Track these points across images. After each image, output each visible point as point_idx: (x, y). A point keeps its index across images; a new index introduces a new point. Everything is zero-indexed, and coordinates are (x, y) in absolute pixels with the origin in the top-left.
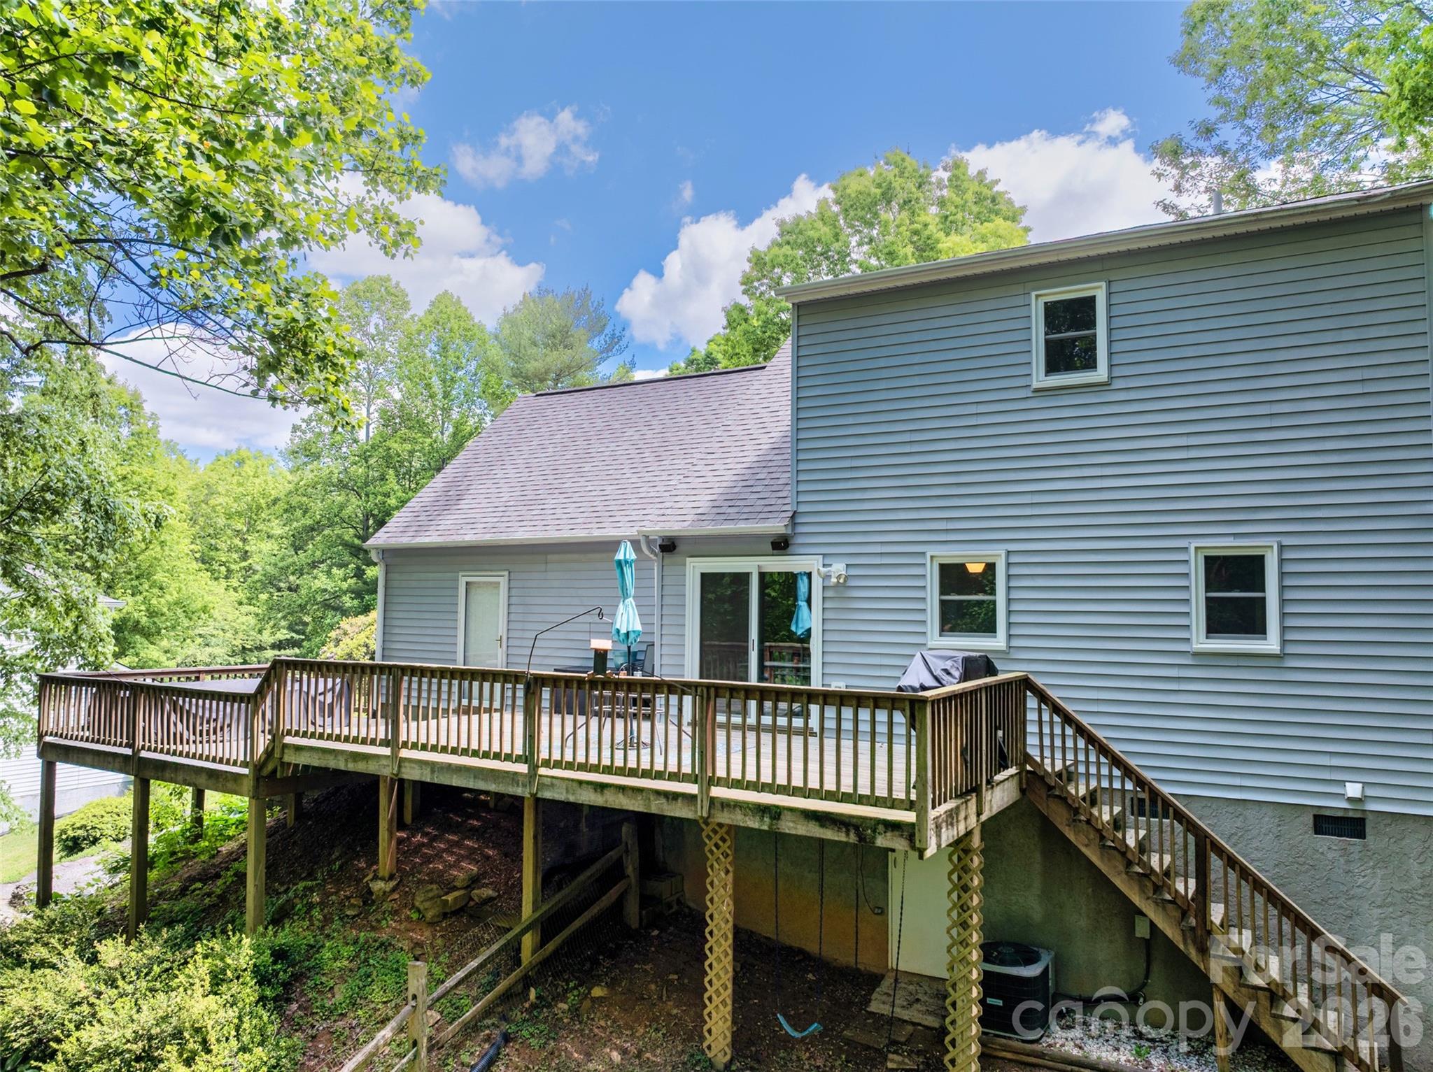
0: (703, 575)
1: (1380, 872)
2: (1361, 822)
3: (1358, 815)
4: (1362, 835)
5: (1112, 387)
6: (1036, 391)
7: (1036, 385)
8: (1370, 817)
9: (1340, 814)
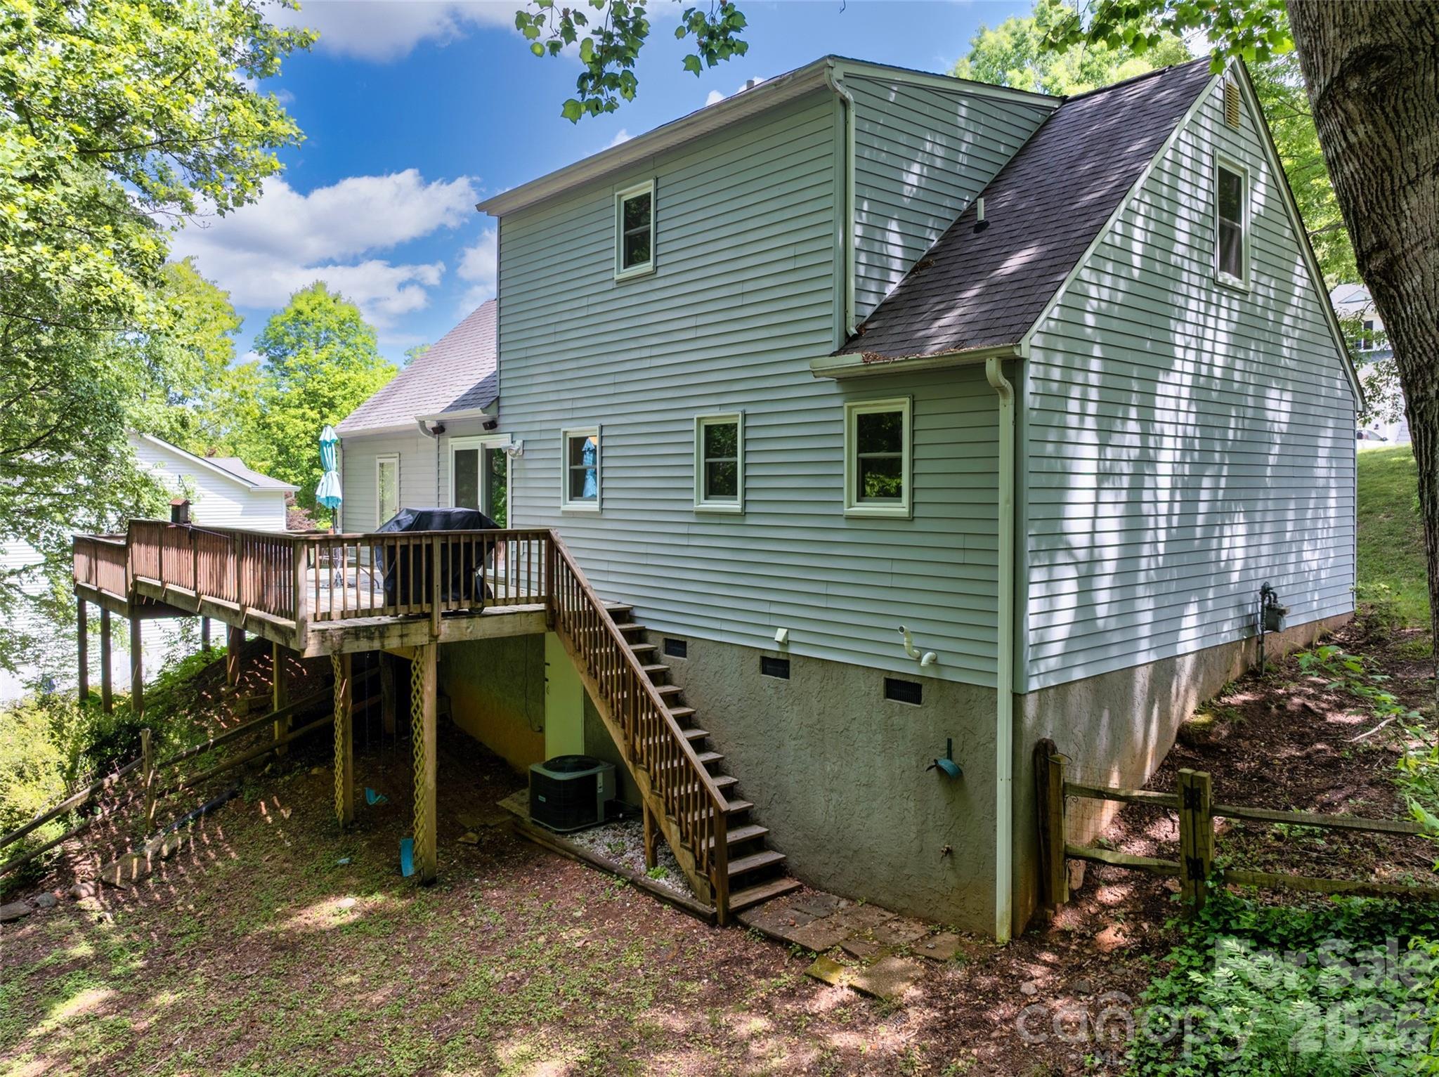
0: (457, 452)
1: (796, 708)
2: (785, 664)
3: (784, 658)
4: (786, 675)
5: (659, 275)
6: (619, 282)
7: (617, 277)
8: (792, 660)
9: (774, 656)
